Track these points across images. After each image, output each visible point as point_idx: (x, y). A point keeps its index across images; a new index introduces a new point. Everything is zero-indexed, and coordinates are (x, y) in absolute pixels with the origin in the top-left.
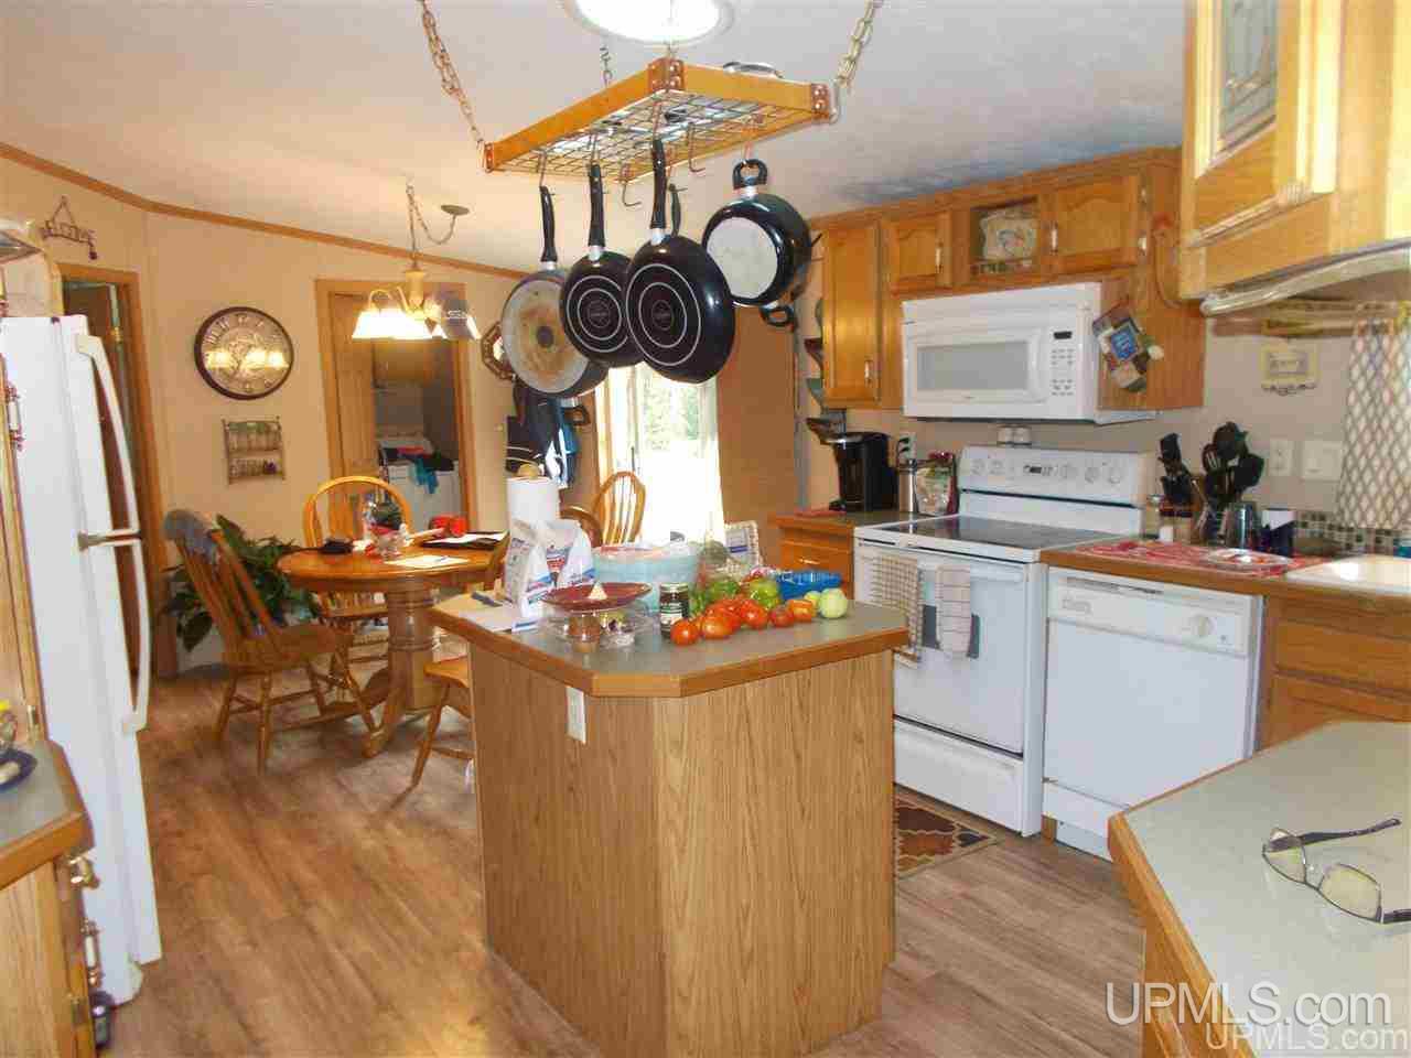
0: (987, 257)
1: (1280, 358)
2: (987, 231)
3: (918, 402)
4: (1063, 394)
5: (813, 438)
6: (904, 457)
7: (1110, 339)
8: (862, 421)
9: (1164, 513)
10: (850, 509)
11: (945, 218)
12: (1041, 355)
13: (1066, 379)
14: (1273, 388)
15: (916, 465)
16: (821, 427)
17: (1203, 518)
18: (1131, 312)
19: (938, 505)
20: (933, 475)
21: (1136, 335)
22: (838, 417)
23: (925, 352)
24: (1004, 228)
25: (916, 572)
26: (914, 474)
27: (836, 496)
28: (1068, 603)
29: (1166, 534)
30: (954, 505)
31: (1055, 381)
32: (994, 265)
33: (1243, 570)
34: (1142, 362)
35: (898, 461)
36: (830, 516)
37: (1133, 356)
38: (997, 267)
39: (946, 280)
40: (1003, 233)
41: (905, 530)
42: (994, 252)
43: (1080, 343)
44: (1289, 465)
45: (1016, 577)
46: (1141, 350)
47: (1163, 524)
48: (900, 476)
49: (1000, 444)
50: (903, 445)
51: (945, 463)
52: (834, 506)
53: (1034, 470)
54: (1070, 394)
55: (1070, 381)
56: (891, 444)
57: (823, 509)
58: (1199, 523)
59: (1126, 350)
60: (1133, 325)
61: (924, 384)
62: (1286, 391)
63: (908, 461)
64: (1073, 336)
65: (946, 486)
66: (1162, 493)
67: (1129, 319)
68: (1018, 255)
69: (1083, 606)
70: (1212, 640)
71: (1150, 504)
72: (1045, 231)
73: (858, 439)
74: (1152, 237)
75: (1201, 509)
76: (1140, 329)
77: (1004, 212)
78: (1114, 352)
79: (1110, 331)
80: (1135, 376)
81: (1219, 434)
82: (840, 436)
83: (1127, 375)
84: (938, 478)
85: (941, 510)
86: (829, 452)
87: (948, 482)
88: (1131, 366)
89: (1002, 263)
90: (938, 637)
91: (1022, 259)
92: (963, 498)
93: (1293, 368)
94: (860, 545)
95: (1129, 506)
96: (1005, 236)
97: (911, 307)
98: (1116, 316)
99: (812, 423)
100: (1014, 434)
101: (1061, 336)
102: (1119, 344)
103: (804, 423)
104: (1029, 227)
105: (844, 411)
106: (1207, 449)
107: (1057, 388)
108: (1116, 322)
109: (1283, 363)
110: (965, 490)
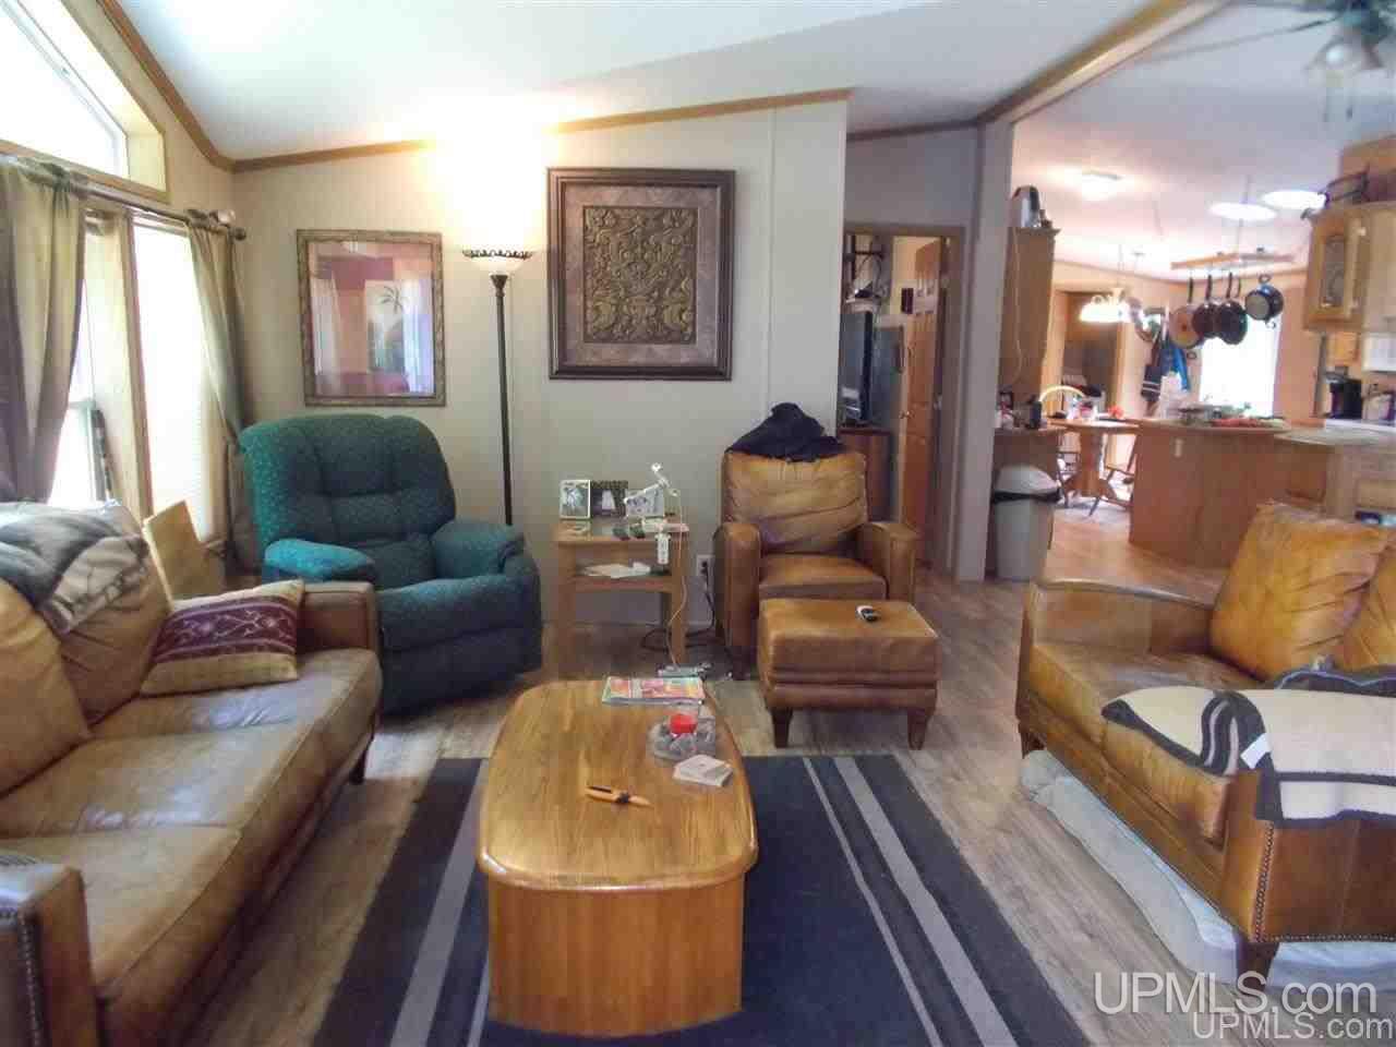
3: (1373, 363)
20: (1381, 401)
27: (1329, 410)
52: (1328, 414)
65: (1386, 407)
86: (1329, 389)
87: (1388, 404)
99: (1327, 373)
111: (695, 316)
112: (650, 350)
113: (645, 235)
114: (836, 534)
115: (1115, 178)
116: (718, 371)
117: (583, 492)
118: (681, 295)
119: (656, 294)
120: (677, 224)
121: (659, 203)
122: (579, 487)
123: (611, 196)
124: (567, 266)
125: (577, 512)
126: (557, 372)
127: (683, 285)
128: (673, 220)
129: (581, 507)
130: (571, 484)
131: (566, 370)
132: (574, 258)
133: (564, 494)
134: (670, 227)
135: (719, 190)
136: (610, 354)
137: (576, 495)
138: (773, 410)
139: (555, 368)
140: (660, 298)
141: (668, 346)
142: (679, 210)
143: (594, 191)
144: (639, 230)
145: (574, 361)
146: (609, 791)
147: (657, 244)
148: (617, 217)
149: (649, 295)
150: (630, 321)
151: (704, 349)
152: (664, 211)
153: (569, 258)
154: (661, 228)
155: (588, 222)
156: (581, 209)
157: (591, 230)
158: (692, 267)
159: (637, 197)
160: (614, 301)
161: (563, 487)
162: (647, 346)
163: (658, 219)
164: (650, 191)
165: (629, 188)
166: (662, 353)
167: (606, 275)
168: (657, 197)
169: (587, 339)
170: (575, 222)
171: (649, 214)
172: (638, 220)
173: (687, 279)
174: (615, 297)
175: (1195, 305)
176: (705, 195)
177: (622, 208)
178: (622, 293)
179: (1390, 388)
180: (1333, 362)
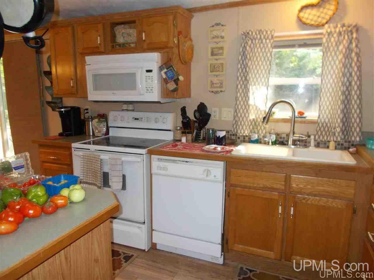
0: (118, 41)
1: (214, 82)
2: (117, 32)
3: (93, 95)
4: (150, 92)
5: (50, 109)
6: (87, 115)
7: (166, 73)
8: (69, 102)
9: (183, 133)
10: (67, 136)
11: (100, 26)
12: (141, 78)
13: (151, 87)
14: (213, 92)
15: (92, 119)
16: (52, 105)
17: (195, 133)
18: (172, 64)
19: (102, 132)
20: (100, 122)
21: (174, 72)
22: (59, 100)
23: (95, 76)
24: (123, 31)
25: (100, 160)
26: (92, 121)
27: (61, 131)
28: (159, 168)
29: (184, 140)
30: (107, 133)
31: (147, 88)
32: (120, 45)
33: (219, 153)
34: (177, 81)
35: (85, 117)
36: (59, 139)
37: (174, 79)
38: (122, 45)
39: (102, 50)
40: (123, 33)
41: (89, 143)
42: (120, 40)
43: (155, 74)
44: (217, 116)
45: (139, 160)
46: (176, 78)
47: (182, 136)
48: (86, 122)
49: (123, 110)
50: (86, 111)
51: (103, 117)
52: (60, 135)
53: (136, 119)
54: (152, 92)
55: (152, 87)
56: (82, 111)
57: (55, 136)
58: (193, 135)
59: (171, 77)
60: (173, 68)
61: (96, 88)
62: (216, 92)
63: (89, 117)
64: (153, 71)
65: (104, 126)
66: (181, 126)
67: (172, 66)
68: (129, 41)
69: (165, 169)
70: (211, 177)
71: (177, 130)
72: (139, 34)
73: (69, 109)
74: (178, 38)
75: (194, 131)
76: (176, 70)
77: (123, 26)
78: (167, 78)
79: (166, 70)
80: (175, 86)
81: (199, 107)
82: (62, 108)
83: (172, 86)
84: (101, 123)
85: (103, 134)
87: (105, 124)
88: (173, 83)
89: (123, 44)
90: (110, 184)
91: (130, 43)
92: (110, 129)
93: (218, 85)
94: (75, 150)
95: (170, 130)
96: (123, 34)
97: (88, 59)
98: (166, 64)
99: (49, 103)
100: (128, 107)
101: (148, 71)
102: (169, 75)
103: (45, 103)
104: (133, 32)
105: (61, 98)
106: (195, 111)
107: (148, 90)
108: (167, 68)
109: (215, 84)
110: (111, 127)
179: (102, 112)
180: (52, 95)
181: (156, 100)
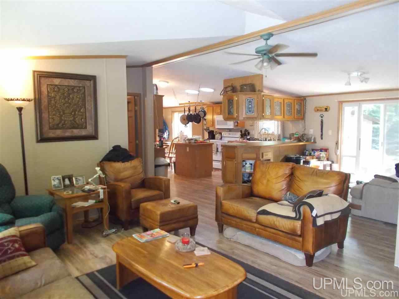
3: (217, 127)
5: (205, 131)
8: (211, 129)
19: (220, 138)
20: (219, 135)
26: (217, 135)
27: (208, 138)
29: (241, 140)
34: (238, 123)
35: (215, 133)
44: (251, 133)
48: (215, 135)
49: (226, 131)
52: (208, 139)
53: (230, 134)
54: (232, 126)
56: (214, 131)
61: (217, 124)
66: (241, 136)
73: (210, 131)
75: (243, 137)
82: (208, 131)
83: (236, 124)
86: (207, 133)
87: (221, 136)
90: (218, 151)
92: (222, 138)
93: (252, 124)
95: (238, 138)
97: (216, 116)
99: (205, 129)
105: (209, 128)
107: (230, 125)
111: (86, 120)
112: (72, 131)
113: (69, 94)
114: (139, 182)
115: (168, 82)
116: (94, 137)
117: (59, 180)
118: (81, 113)
119: (73, 113)
120: (79, 91)
121: (73, 85)
122: (58, 178)
123: (57, 81)
124: (42, 104)
125: (58, 187)
126: (40, 140)
127: (82, 111)
128: (77, 90)
129: (60, 186)
130: (55, 178)
131: (42, 139)
132: (44, 102)
133: (53, 181)
134: (77, 92)
135: (92, 81)
136: (59, 133)
137: (57, 181)
138: (113, 147)
139: (39, 139)
140: (75, 114)
141: (78, 130)
142: (80, 87)
143: (50, 79)
144: (67, 93)
145: (45, 136)
146: (191, 264)
147: (73, 97)
148: (58, 88)
149: (71, 113)
150: (65, 122)
151: (90, 130)
152: (75, 87)
153: (43, 102)
154: (74, 92)
155: (49, 89)
156: (46, 85)
157: (50, 92)
158: (84, 105)
159: (66, 82)
160: (59, 116)
161: (52, 179)
162: (71, 130)
163: (73, 89)
164: (70, 80)
165: (63, 79)
166: (76, 132)
167: (56, 107)
168: (72, 82)
169: (51, 128)
170: (44, 89)
171: (69, 88)
172: (66, 89)
173: (83, 108)
174: (59, 115)
175: (186, 114)
176: (87, 83)
177: (60, 85)
178: (62, 113)
179: (220, 132)
180: (206, 127)
181: (232, 128)
